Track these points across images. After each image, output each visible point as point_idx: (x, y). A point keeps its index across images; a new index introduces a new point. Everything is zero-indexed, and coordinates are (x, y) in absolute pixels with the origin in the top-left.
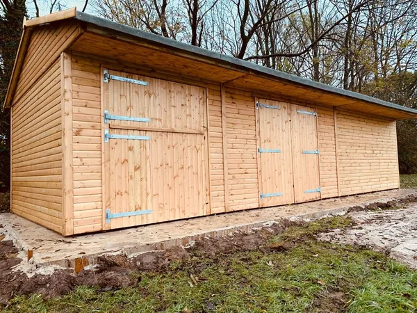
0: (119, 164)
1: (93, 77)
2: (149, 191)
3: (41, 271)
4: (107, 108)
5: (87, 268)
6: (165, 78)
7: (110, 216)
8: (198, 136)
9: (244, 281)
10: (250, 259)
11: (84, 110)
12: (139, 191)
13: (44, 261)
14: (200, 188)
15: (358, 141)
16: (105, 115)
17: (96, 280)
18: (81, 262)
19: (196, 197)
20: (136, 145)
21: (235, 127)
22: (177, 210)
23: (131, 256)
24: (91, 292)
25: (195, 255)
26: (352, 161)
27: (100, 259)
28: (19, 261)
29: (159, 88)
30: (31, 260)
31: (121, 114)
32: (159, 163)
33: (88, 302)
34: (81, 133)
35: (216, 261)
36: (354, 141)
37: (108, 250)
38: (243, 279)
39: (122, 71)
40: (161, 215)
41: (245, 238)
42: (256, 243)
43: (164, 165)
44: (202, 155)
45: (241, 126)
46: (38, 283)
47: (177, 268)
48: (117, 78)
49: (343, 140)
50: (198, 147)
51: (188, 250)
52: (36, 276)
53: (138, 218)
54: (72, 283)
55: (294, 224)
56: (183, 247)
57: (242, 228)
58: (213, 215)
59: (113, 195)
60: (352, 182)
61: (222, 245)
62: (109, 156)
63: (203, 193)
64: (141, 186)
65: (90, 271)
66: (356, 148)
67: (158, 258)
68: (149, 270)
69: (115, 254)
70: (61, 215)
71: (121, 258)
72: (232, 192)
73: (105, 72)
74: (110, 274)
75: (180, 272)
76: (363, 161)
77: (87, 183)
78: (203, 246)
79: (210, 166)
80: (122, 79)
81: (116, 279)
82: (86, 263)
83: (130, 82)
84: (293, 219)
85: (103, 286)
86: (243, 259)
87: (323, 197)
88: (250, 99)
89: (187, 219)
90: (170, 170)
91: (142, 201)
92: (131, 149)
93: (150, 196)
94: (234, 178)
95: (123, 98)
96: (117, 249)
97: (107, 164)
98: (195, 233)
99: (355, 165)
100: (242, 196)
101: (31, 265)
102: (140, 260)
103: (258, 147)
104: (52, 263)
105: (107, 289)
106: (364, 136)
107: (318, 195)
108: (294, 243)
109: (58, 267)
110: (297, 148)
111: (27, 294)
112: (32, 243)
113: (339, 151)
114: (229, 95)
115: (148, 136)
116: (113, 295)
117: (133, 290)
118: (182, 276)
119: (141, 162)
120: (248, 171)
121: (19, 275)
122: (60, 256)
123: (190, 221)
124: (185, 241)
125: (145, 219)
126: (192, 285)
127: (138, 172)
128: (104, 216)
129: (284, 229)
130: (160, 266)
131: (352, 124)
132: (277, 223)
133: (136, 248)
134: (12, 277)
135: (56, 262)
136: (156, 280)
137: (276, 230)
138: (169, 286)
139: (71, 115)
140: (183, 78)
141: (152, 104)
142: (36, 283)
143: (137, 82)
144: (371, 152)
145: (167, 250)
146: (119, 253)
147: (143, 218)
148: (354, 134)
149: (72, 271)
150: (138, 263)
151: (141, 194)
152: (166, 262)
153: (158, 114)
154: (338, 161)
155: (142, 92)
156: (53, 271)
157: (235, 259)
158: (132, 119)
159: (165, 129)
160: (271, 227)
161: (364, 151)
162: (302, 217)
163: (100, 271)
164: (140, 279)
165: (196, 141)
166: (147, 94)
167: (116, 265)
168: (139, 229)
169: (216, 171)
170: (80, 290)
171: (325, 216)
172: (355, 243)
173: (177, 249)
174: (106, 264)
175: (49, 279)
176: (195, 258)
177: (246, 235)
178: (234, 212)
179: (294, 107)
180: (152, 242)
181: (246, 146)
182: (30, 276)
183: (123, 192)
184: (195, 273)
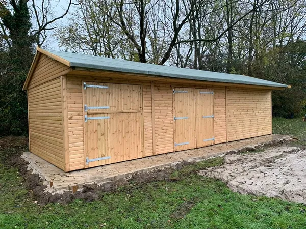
0: (93, 133)
1: (78, 87)
2: (109, 146)
3: (58, 192)
4: (86, 103)
5: (78, 190)
6: (118, 82)
7: (88, 161)
8: (137, 114)
9: (151, 198)
10: (158, 186)
11: (73, 106)
12: (103, 147)
13: (58, 187)
14: (138, 143)
15: (242, 107)
16: (85, 107)
17: (83, 196)
18: (75, 188)
19: (136, 148)
20: (102, 122)
21: (160, 106)
22: (125, 155)
23: (99, 184)
24: (81, 202)
25: (131, 183)
26: (237, 120)
27: (84, 186)
28: (46, 187)
29: (115, 89)
30: (52, 186)
31: (94, 106)
32: (115, 131)
33: (80, 206)
34: (72, 118)
35: (141, 187)
36: (240, 107)
37: (88, 181)
38: (150, 197)
39: (94, 82)
40: (116, 159)
41: (159, 173)
42: (164, 176)
43: (118, 132)
44: (139, 124)
45: (163, 105)
46: (57, 198)
47: (121, 191)
48: (91, 86)
49: (232, 107)
50: (137, 120)
51: (128, 181)
52: (56, 194)
53: (104, 161)
54: (72, 198)
55: (189, 163)
56: (125, 179)
57: (159, 167)
58: (146, 157)
59: (89, 149)
60: (237, 133)
61: (146, 177)
62: (87, 129)
63: (140, 146)
64: (105, 144)
65: (79, 192)
66: (240, 111)
67: (112, 185)
68: (108, 191)
69: (91, 183)
70: (63, 160)
71: (94, 186)
72: (157, 144)
73: (84, 84)
74: (90, 193)
75: (122, 193)
76: (245, 119)
77: (76, 144)
78: (136, 178)
79: (145, 129)
80: (94, 86)
81: (92, 196)
82: (78, 188)
83: (98, 87)
84: (189, 160)
85: (86, 199)
86: (154, 186)
87: (216, 143)
88: (170, 88)
89: (131, 160)
90: (121, 134)
91: (105, 152)
92: (99, 124)
93: (109, 149)
94: (159, 135)
95: (95, 97)
96: (92, 181)
97: (86, 133)
98: (132, 171)
99: (239, 122)
100: (163, 146)
101: (53, 189)
102: (103, 186)
103: (174, 116)
104: (62, 188)
105: (88, 201)
106: (247, 103)
107: (212, 142)
108: (184, 176)
109: (65, 190)
110: (199, 115)
111: (53, 203)
112: (50, 176)
113: (229, 114)
114: (156, 88)
115: (108, 117)
116: (91, 204)
117: (100, 202)
118: (123, 195)
119: (104, 131)
120: (167, 131)
121: (48, 194)
122: (65, 184)
123: (132, 162)
124: (127, 175)
125: (107, 162)
126: (126, 199)
127: (103, 137)
128: (85, 161)
129: (183, 167)
130: (113, 189)
131: (239, 96)
132: (180, 163)
133: (102, 180)
134: (45, 195)
135: (64, 188)
136: (110, 197)
137: (178, 168)
138: (116, 200)
139: (67, 110)
140: (129, 81)
141: (111, 98)
142: (56, 197)
143: (102, 87)
144: (252, 112)
145: (117, 181)
146: (93, 183)
147: (106, 161)
148: (240, 103)
149: (72, 192)
150: (103, 188)
151: (105, 148)
152: (117, 187)
153: (114, 104)
154: (228, 120)
155: (105, 92)
156: (63, 192)
157: (151, 186)
158: (100, 108)
159: (118, 111)
160: (175, 166)
161: (246, 113)
162: (196, 159)
163: (85, 192)
164: (103, 196)
165: (136, 116)
166: (108, 94)
167: (92, 189)
168: (104, 167)
169: (148, 133)
170: (76, 201)
171: (211, 158)
172: (215, 177)
173: (122, 180)
174: (87, 189)
175: (62, 196)
176: (131, 185)
177: (160, 171)
178: (158, 155)
179: (198, 90)
180: (110, 177)
181: (167, 116)
182: (53, 194)
183: (95, 147)
184: (130, 193)
